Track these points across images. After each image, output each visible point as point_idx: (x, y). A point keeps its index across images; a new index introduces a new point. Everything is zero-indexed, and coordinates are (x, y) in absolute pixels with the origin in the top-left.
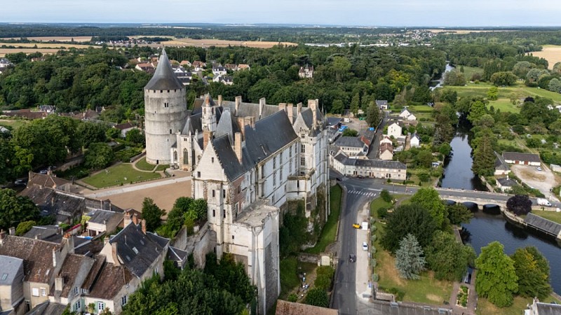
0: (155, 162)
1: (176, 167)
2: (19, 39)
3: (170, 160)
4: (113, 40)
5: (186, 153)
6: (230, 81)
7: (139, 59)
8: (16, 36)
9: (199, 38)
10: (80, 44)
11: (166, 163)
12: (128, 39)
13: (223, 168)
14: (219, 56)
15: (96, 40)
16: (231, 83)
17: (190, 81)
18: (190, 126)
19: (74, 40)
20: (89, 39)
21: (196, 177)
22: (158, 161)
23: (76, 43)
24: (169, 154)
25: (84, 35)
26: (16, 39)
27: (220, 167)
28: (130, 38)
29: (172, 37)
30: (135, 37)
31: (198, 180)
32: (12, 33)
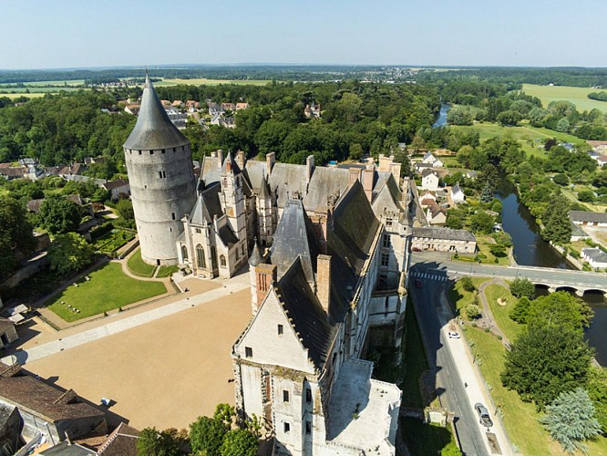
0: (155, 263)
1: (187, 271)
2: (16, 84)
3: (176, 259)
4: (105, 82)
5: (201, 253)
6: (231, 123)
7: (129, 101)
8: (13, 82)
9: (188, 79)
10: (72, 87)
11: (172, 263)
12: (119, 81)
13: (305, 347)
14: (213, 95)
15: (89, 83)
16: (233, 126)
17: (186, 125)
18: (203, 208)
19: (68, 84)
20: (82, 82)
21: (243, 357)
22: (158, 261)
23: (69, 87)
24: (175, 249)
25: (77, 79)
26: (12, 84)
27: (300, 346)
28: (121, 80)
29: (162, 78)
30: (125, 79)
31: (249, 364)
32: (9, 79)
